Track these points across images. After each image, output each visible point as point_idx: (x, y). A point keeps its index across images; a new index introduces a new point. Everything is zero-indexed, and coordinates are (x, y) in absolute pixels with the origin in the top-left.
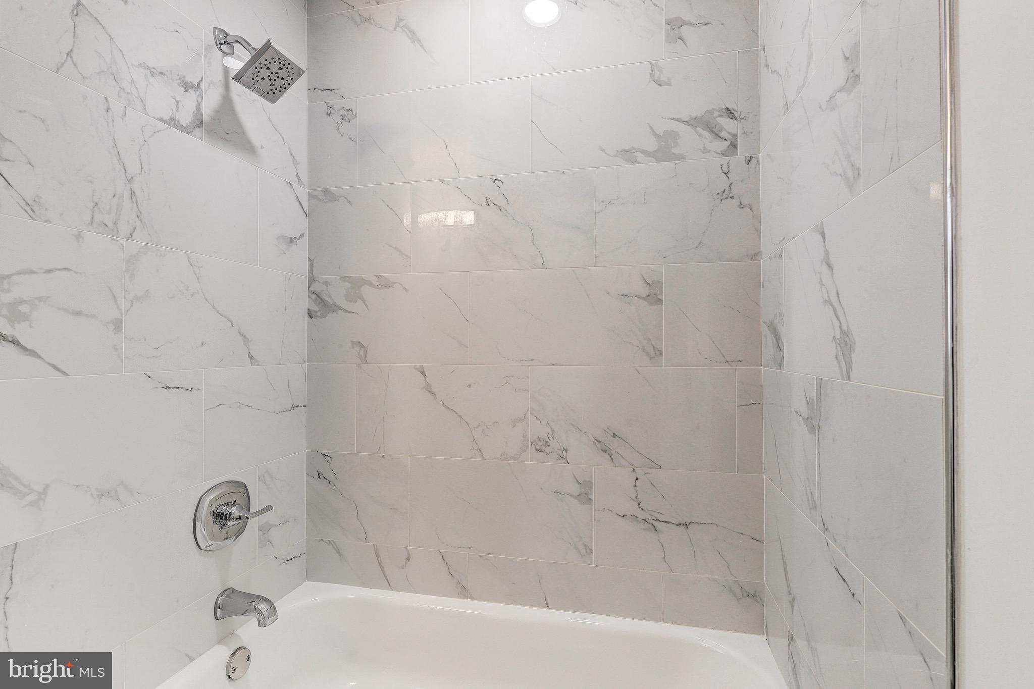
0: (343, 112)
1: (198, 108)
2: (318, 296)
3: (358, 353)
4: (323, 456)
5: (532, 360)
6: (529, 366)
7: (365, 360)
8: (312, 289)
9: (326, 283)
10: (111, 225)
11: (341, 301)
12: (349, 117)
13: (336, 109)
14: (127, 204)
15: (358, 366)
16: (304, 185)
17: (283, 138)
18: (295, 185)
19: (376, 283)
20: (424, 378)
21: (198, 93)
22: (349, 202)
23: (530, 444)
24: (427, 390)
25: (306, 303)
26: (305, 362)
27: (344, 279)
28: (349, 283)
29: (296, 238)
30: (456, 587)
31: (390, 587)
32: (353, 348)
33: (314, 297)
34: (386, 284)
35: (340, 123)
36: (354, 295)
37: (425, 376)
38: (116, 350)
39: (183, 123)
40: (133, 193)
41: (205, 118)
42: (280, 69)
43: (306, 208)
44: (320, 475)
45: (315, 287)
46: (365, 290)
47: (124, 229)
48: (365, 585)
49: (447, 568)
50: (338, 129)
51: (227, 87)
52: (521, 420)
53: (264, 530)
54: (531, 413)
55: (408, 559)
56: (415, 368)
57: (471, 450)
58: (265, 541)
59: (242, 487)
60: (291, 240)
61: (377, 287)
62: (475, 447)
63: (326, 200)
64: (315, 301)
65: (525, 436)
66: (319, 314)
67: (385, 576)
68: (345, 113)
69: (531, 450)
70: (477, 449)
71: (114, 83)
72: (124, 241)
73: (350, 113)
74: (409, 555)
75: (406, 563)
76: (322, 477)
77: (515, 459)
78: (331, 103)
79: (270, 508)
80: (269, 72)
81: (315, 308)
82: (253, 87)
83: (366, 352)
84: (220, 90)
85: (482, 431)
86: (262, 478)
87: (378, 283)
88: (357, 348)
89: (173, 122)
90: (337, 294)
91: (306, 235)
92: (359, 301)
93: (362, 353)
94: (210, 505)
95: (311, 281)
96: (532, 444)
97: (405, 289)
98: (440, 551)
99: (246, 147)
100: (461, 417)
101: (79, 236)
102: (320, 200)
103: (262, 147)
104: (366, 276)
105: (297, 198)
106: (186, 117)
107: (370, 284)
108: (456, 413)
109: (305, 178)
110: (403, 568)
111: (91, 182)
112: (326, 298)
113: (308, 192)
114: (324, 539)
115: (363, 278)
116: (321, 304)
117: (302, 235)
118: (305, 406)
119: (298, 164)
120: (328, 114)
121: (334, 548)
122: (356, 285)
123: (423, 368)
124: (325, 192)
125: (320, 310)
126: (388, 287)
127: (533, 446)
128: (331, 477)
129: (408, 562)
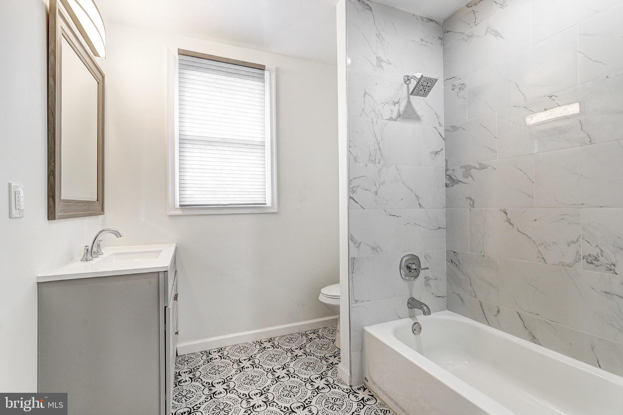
0: (460, 86)
1: (399, 110)
2: (450, 177)
3: (470, 203)
4: (453, 252)
5: (583, 204)
6: (580, 208)
7: (473, 206)
8: (447, 173)
9: (453, 170)
10: (374, 160)
11: (461, 178)
12: (463, 87)
13: (457, 86)
14: (378, 152)
15: (470, 209)
16: (442, 126)
17: (432, 108)
18: (438, 127)
19: (478, 167)
20: (506, 216)
21: (399, 104)
22: (464, 129)
23: (582, 258)
24: (508, 222)
25: (444, 180)
26: (444, 208)
27: (461, 167)
28: (464, 168)
29: (439, 151)
30: (529, 335)
31: (489, 324)
32: (467, 200)
33: (448, 177)
34: (483, 167)
35: (458, 92)
36: (467, 174)
37: (507, 214)
38: (376, 201)
39: (394, 118)
40: (380, 148)
41: (401, 113)
42: (427, 83)
43: (443, 136)
44: (452, 261)
45: (449, 173)
46: (473, 171)
47: (377, 161)
48: (475, 319)
49: (523, 323)
50: (458, 95)
51: (409, 98)
52: (574, 242)
53: (427, 279)
54: (582, 239)
55: (499, 312)
56: (501, 210)
57: (537, 257)
58: (427, 284)
59: (417, 258)
60: (437, 153)
61: (479, 169)
62: (540, 256)
63: (452, 131)
64: (448, 179)
65: (577, 253)
66: (450, 185)
67: (486, 318)
68: (461, 86)
69: (583, 262)
70: (541, 257)
71: (374, 113)
72: (377, 165)
73: (464, 85)
74: (499, 309)
75: (497, 314)
76: (453, 263)
77: (570, 266)
78: (454, 83)
79: (428, 268)
80: (423, 87)
81: (448, 182)
82: (418, 94)
83: (473, 203)
84: (406, 99)
85: (545, 248)
86: (426, 257)
87: (479, 167)
88: (469, 201)
89: (391, 119)
90: (459, 175)
91: (444, 149)
92: (470, 177)
93: (471, 203)
94: (405, 262)
95: (447, 170)
96: (584, 258)
97: (494, 168)
98: (518, 312)
99: (417, 118)
100: (530, 238)
101: (366, 165)
102: (449, 131)
103: (423, 116)
104: (472, 165)
105: (439, 133)
106: (394, 116)
107: (475, 168)
108: (527, 236)
109: (443, 123)
110: (495, 316)
111: (369, 147)
112: (453, 177)
113: (445, 129)
114: (455, 292)
115: (471, 166)
116: (451, 180)
117: (442, 149)
118: (445, 228)
119: (439, 117)
120: (453, 89)
121: (459, 297)
122: (467, 169)
123: (505, 210)
124: (452, 127)
125: (451, 183)
126: (484, 168)
127: (585, 260)
128: (457, 263)
129: (499, 314)
